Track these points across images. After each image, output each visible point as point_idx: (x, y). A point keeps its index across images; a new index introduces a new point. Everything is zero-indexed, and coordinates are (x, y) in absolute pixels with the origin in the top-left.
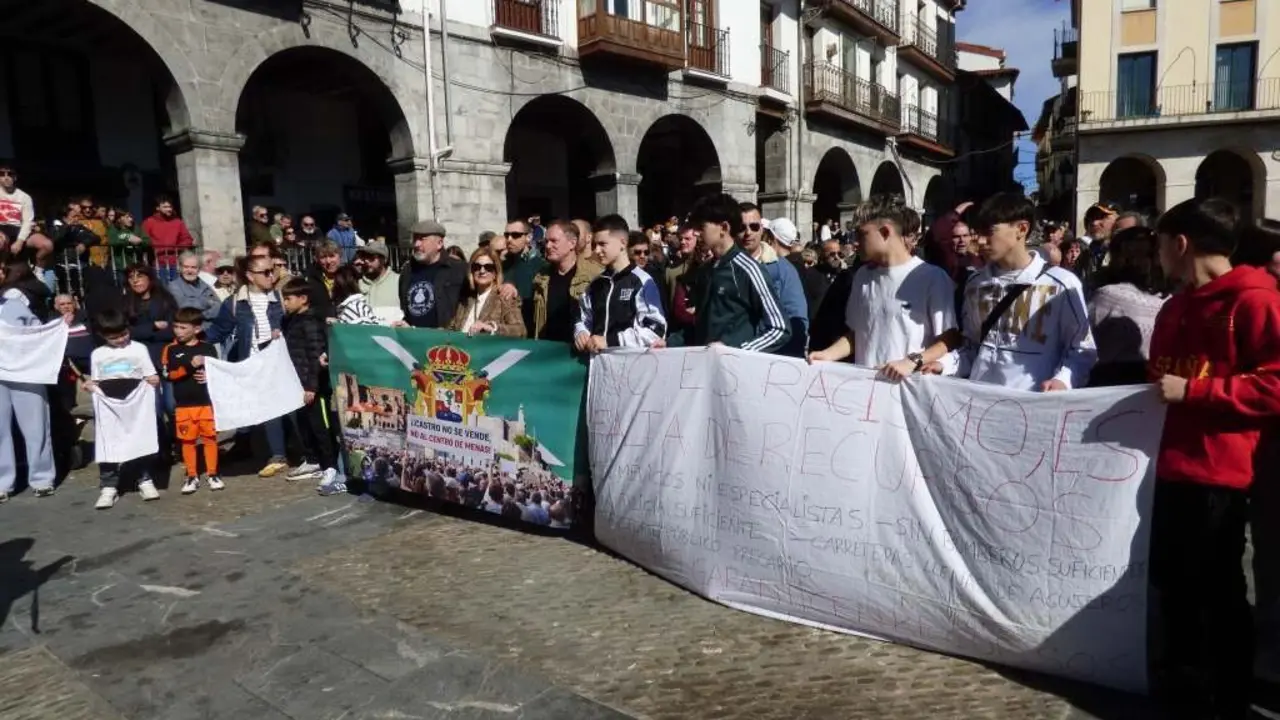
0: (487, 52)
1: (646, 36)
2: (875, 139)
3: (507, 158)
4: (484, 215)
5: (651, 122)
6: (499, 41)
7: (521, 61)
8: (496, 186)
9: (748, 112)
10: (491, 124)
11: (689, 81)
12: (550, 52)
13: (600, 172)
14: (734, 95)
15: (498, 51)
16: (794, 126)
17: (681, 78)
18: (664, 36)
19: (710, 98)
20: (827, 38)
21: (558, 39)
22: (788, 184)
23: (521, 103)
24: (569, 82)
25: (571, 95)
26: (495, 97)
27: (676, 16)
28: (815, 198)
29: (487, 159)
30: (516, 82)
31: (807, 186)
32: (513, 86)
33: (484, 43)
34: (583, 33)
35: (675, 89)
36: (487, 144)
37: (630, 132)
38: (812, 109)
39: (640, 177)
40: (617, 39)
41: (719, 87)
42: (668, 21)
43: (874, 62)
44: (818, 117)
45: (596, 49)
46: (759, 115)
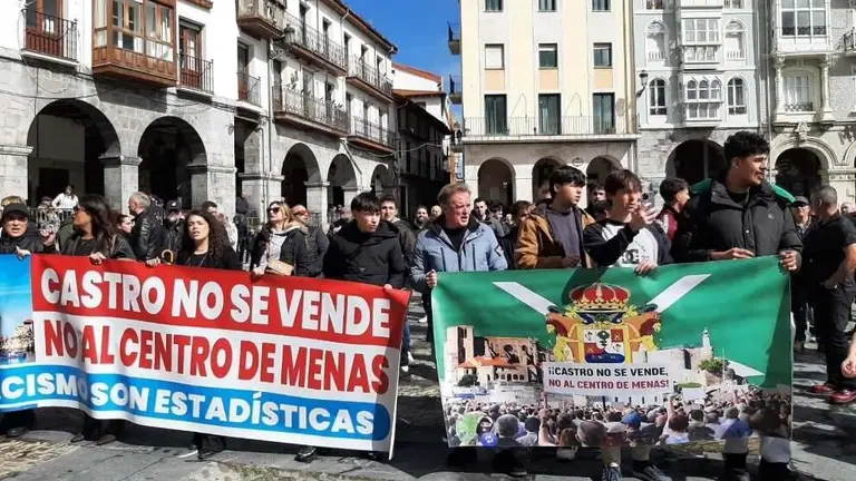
0: (19, 66)
1: (145, 62)
2: (331, 139)
3: (29, 144)
4: (8, 184)
5: (151, 122)
6: (27, 61)
7: (45, 75)
8: (19, 164)
9: (230, 118)
10: (18, 117)
11: (181, 95)
12: (69, 70)
13: (108, 155)
14: (216, 105)
15: (28, 69)
16: (265, 128)
17: (175, 92)
18: (161, 64)
19: (199, 107)
20: (291, 70)
21: (75, 60)
22: (260, 168)
23: (44, 104)
24: (85, 92)
25: (84, 100)
26: (22, 100)
27: (171, 50)
28: (283, 178)
29: (14, 143)
30: (40, 89)
31: (277, 170)
32: (37, 92)
33: (15, 61)
34: (96, 57)
35: (171, 100)
36: (14, 132)
37: (133, 127)
38: (279, 117)
39: (141, 160)
40: (123, 65)
41: (207, 101)
42: (166, 54)
43: (329, 88)
44: (284, 123)
45: (106, 69)
46: (236, 119)
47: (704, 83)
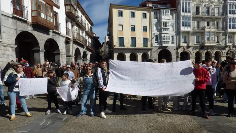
0: (11, 20)
1: (47, 22)
3: (16, 44)
4: (10, 57)
5: (47, 40)
6: (14, 18)
7: (19, 23)
8: (13, 50)
9: (64, 40)
10: (12, 36)
11: (54, 32)
12: (26, 22)
13: (35, 49)
14: (61, 36)
15: (14, 20)
16: (71, 43)
17: (52, 31)
18: (50, 23)
19: (57, 36)
20: (75, 27)
21: (28, 19)
22: (71, 54)
23: (19, 32)
24: (30, 29)
25: (30, 32)
26: (13, 30)
27: (52, 19)
28: (75, 57)
29: (11, 44)
30: (18, 27)
31: (74, 55)
33: (10, 17)
34: (33, 19)
35: (51, 33)
36: (11, 40)
37: (42, 41)
38: (74, 40)
39: (45, 51)
40: (41, 22)
41: (59, 34)
43: (82, 33)
44: (75, 42)
45: (37, 23)
46: (66, 40)
47: (167, 36)
